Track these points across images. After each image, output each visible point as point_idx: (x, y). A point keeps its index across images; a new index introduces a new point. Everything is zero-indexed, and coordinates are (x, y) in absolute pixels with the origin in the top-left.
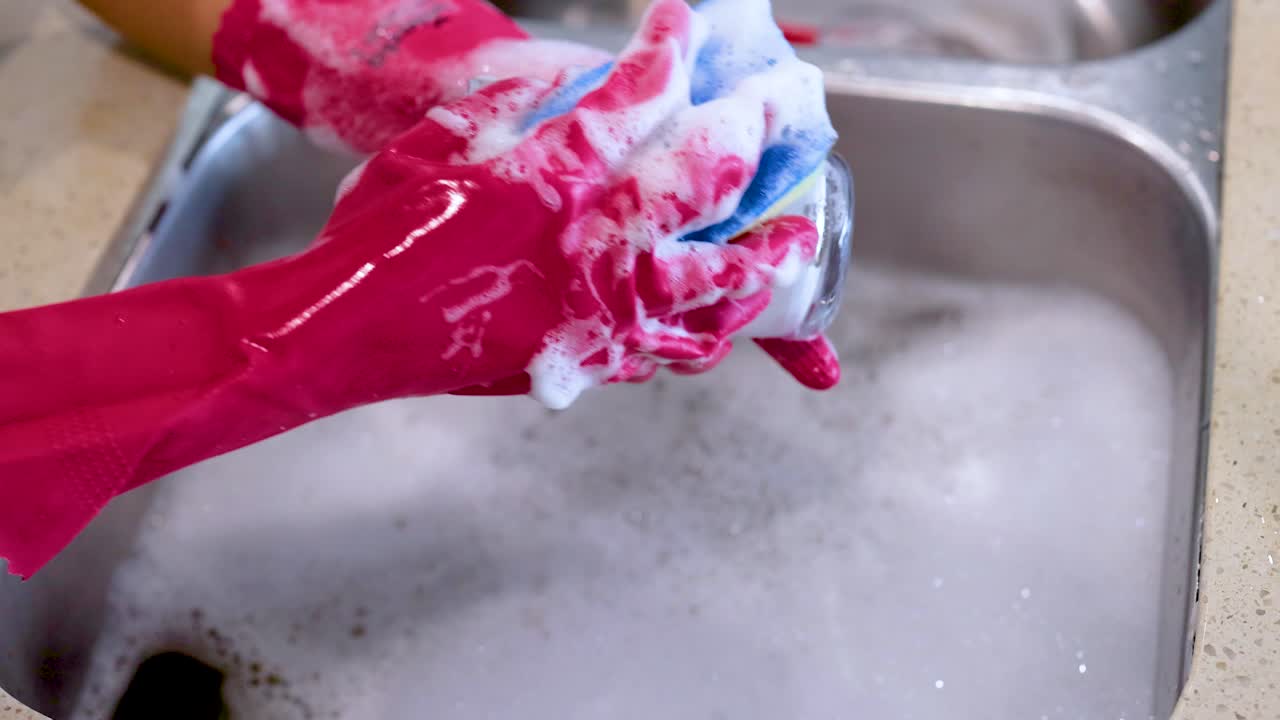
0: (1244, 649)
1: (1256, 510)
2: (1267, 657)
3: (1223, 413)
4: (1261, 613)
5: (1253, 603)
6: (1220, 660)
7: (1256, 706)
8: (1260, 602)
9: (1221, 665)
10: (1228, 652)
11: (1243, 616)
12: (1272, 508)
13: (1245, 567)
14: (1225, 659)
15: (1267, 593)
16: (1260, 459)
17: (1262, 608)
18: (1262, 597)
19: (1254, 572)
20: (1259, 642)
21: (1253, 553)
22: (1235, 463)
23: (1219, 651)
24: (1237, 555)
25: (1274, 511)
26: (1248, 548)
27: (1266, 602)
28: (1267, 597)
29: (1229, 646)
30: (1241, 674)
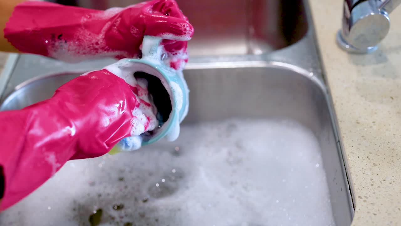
0: (370, 196)
1: (362, 158)
2: (378, 197)
3: (345, 134)
4: (372, 185)
5: (369, 183)
6: (364, 200)
7: (379, 211)
8: (371, 182)
9: (365, 201)
10: (365, 197)
11: (367, 187)
12: (367, 157)
13: (364, 173)
14: (365, 199)
15: (372, 179)
16: (360, 144)
17: (372, 184)
18: (371, 181)
19: (367, 174)
20: (374, 193)
21: (365, 169)
22: (352, 146)
23: (363, 197)
24: (361, 171)
25: (368, 157)
26: (363, 168)
27: (373, 182)
28: (373, 181)
29: (366, 196)
30: (372, 202)
